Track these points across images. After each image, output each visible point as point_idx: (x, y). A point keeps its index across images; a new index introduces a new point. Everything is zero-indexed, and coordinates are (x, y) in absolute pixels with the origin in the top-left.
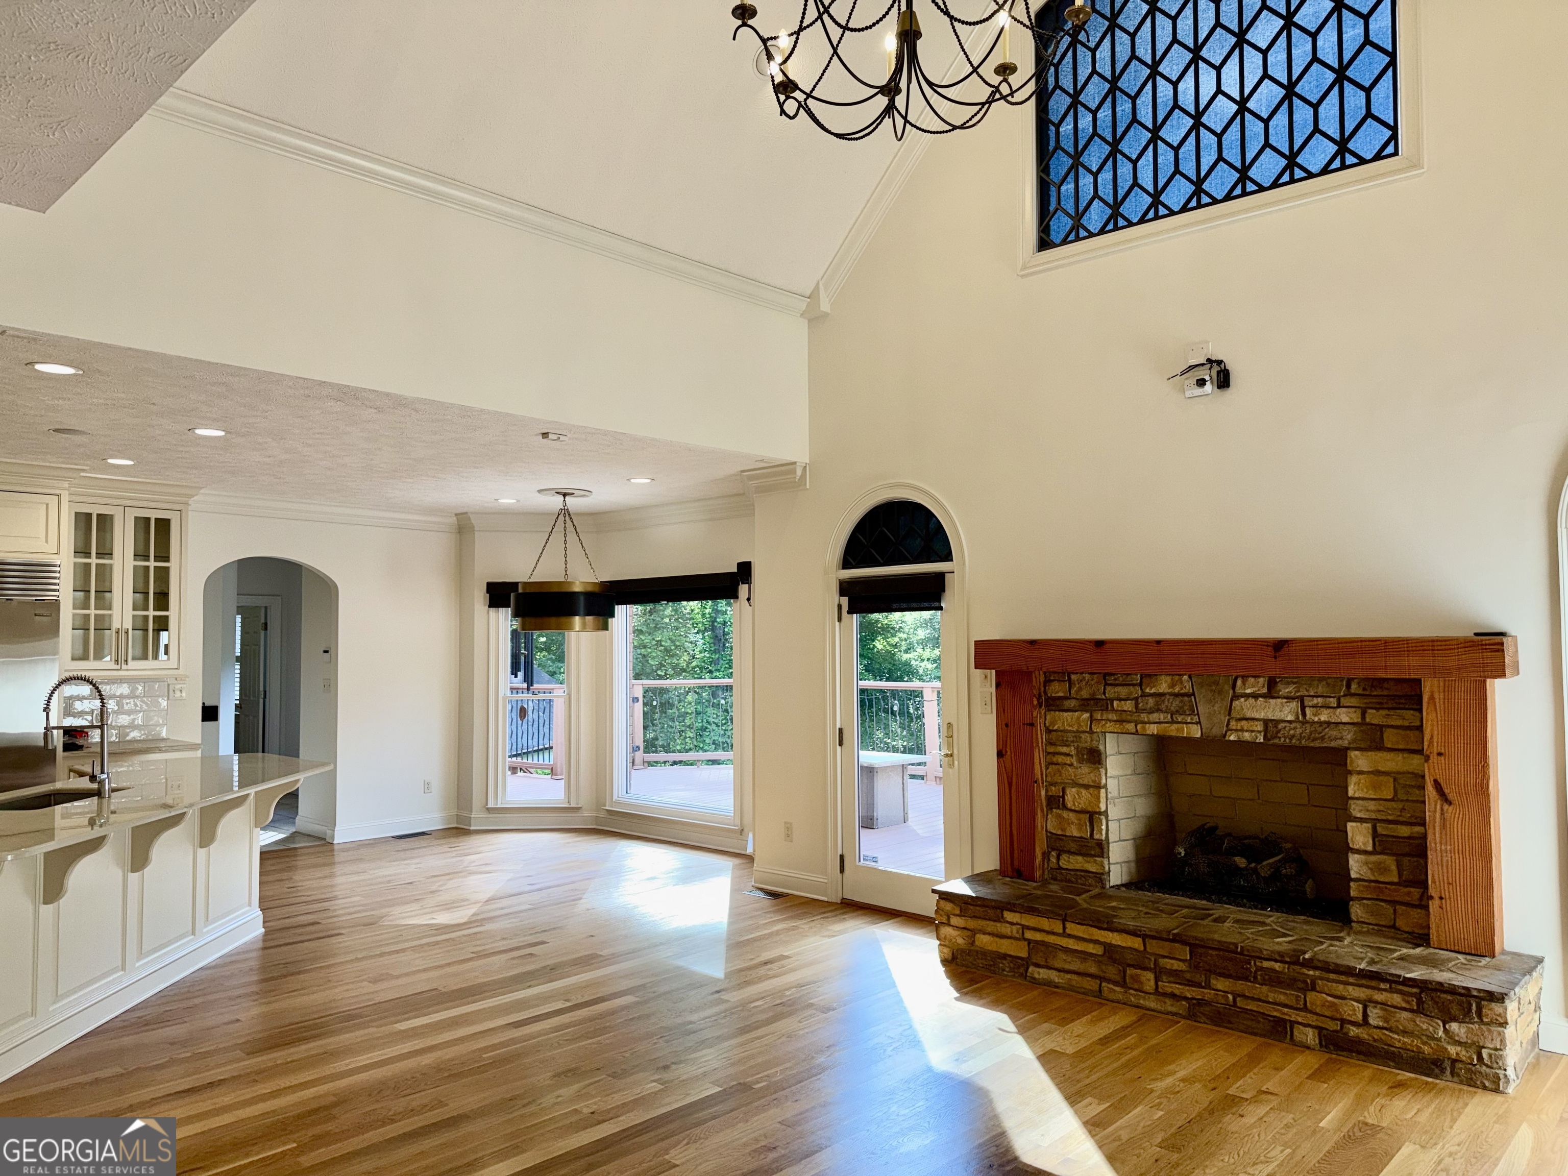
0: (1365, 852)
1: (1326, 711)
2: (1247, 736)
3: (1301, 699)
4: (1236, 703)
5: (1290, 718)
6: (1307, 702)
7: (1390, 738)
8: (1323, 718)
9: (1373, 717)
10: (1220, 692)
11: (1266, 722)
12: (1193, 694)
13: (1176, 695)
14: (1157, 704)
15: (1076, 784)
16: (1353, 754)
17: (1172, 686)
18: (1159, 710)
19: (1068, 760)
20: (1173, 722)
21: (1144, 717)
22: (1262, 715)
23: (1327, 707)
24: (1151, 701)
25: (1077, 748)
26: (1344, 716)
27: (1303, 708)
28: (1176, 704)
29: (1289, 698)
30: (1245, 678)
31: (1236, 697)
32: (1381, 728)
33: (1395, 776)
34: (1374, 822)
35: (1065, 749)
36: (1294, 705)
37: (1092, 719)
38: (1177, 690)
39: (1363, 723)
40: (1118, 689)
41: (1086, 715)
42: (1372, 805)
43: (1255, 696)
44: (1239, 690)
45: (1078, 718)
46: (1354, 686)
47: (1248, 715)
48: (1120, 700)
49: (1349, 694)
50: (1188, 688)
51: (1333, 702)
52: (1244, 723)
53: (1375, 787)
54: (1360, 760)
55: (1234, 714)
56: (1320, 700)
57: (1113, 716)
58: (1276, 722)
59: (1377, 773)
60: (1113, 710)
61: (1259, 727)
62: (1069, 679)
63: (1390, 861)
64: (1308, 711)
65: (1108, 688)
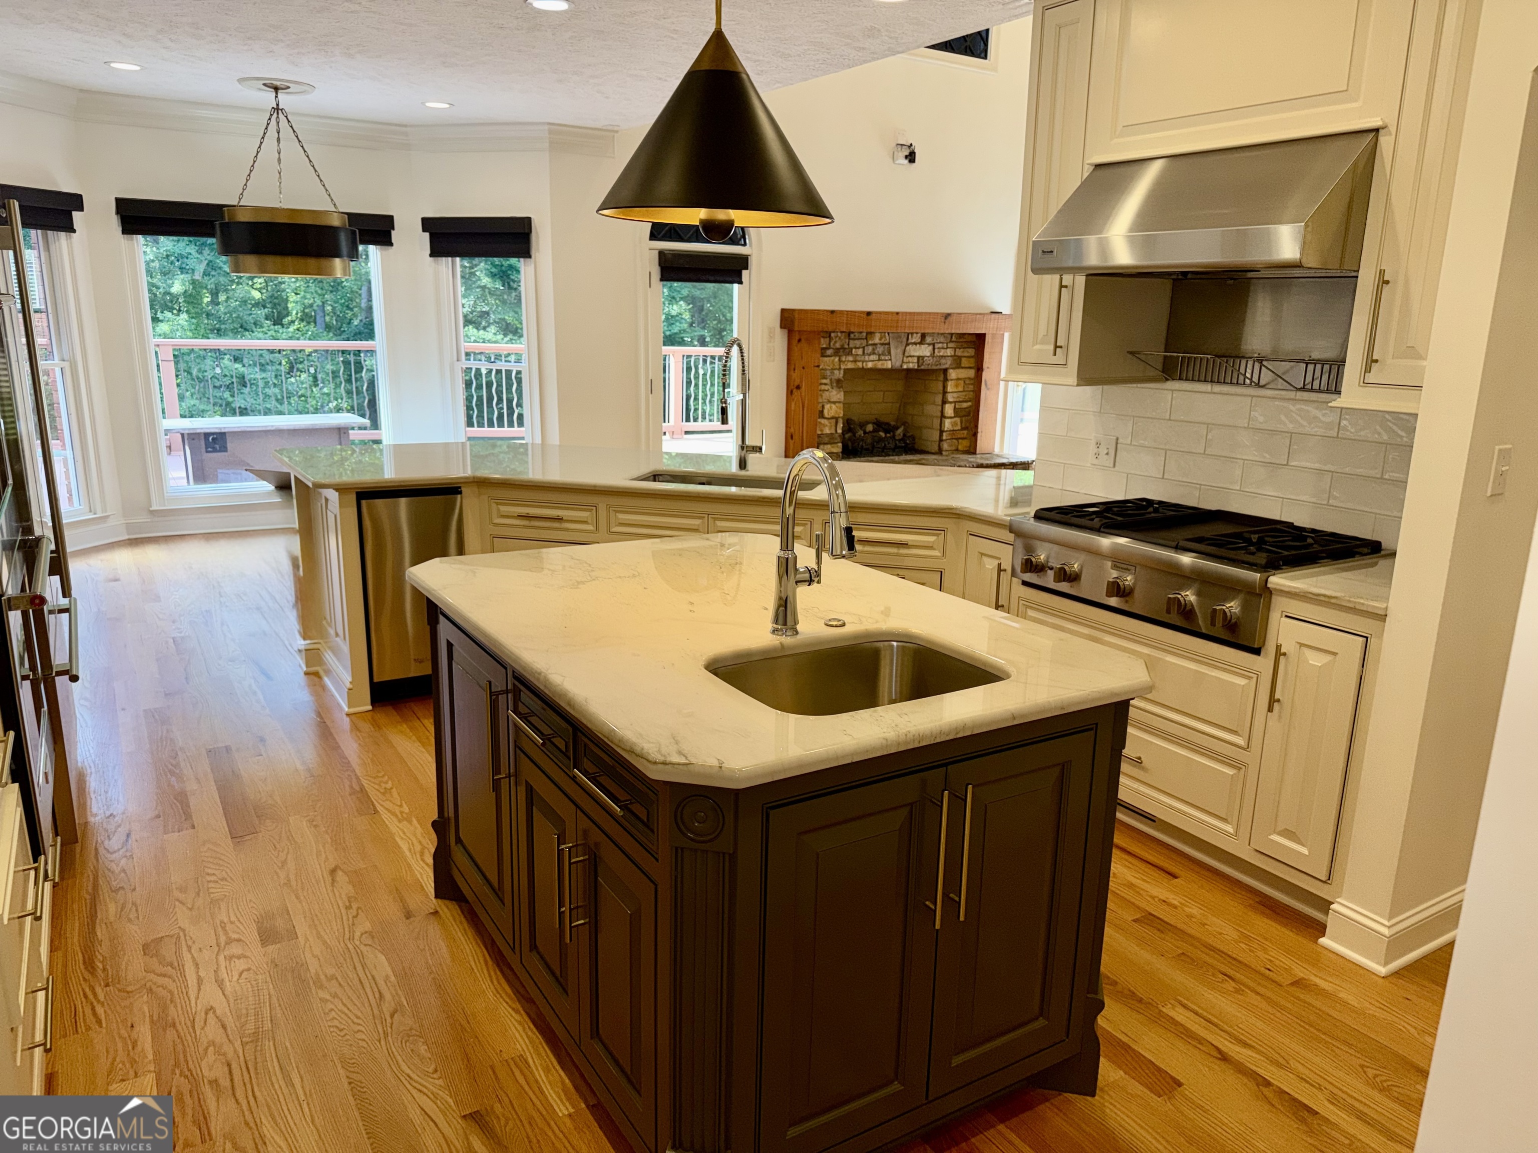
0: (951, 418)
1: (943, 351)
2: (911, 366)
3: (934, 345)
4: (908, 348)
5: (928, 354)
6: (937, 346)
7: (965, 362)
8: (941, 354)
9: (959, 352)
10: (901, 342)
11: (919, 357)
12: (889, 344)
13: (882, 344)
14: (874, 350)
15: (829, 402)
16: (951, 371)
17: (880, 339)
18: (874, 353)
19: (826, 387)
20: (879, 360)
21: (867, 358)
22: (917, 354)
23: (943, 348)
24: (870, 348)
25: (831, 380)
26: (949, 352)
27: (934, 349)
28: (880, 349)
29: (929, 344)
30: (912, 334)
31: (907, 345)
32: (960, 357)
33: (964, 379)
34: (955, 402)
35: (824, 381)
36: (931, 348)
37: (840, 361)
38: (883, 341)
39: (955, 355)
40: (856, 342)
41: (837, 359)
42: (955, 395)
43: (915, 344)
44: (910, 341)
45: (833, 361)
46: (954, 339)
47: (912, 354)
48: (856, 348)
49: (951, 341)
50: (887, 342)
51: (945, 345)
52: (910, 359)
53: (957, 386)
54: (953, 374)
55: (906, 354)
56: (940, 345)
57: (850, 358)
58: (923, 357)
59: (958, 379)
60: (852, 354)
61: (915, 360)
62: (830, 336)
63: (958, 420)
64: (936, 351)
65: (851, 342)
